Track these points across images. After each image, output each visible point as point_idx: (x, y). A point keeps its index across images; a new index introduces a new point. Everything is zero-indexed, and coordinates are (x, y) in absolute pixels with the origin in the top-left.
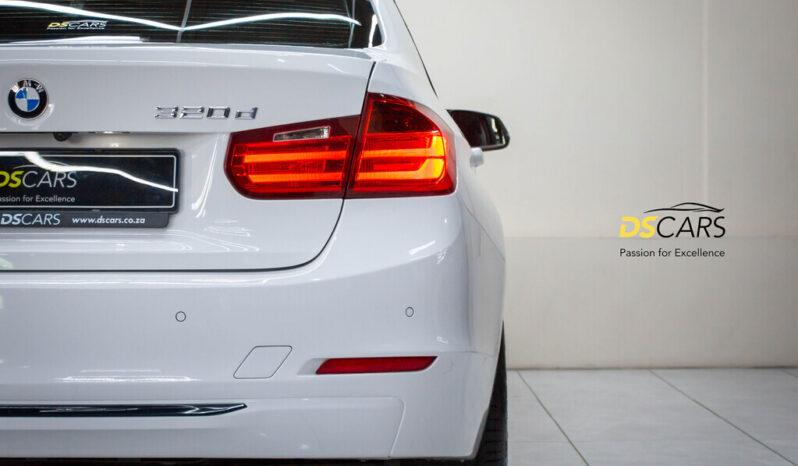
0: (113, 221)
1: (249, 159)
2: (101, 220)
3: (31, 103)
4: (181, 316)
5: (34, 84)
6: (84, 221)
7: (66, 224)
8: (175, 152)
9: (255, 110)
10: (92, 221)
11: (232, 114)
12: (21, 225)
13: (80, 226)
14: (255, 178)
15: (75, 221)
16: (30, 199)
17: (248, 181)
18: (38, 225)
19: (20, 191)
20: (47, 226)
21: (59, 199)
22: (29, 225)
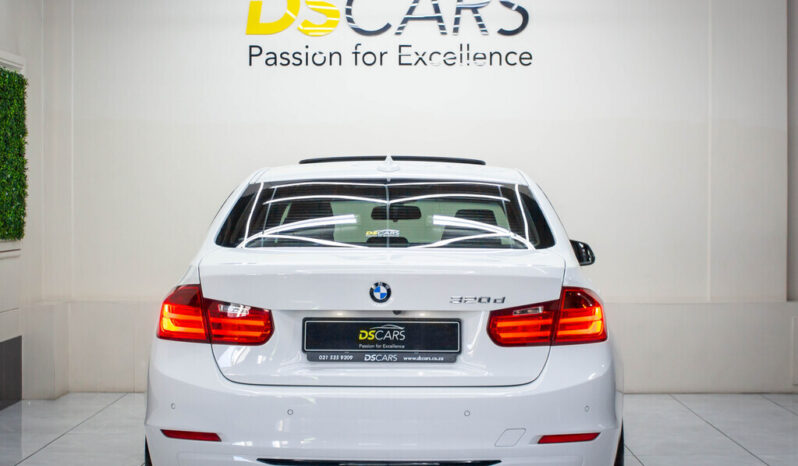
0: (427, 359)
1: (500, 324)
2: (419, 358)
3: (382, 295)
4: (467, 413)
5: (384, 285)
6: (410, 359)
7: (400, 360)
8: (459, 321)
9: (504, 299)
10: (414, 359)
11: (492, 301)
12: (376, 361)
13: (408, 361)
14: (503, 335)
15: (405, 359)
16: (379, 346)
17: (499, 337)
18: (385, 361)
19: (374, 342)
20: (390, 361)
21: (396, 347)
22: (380, 360)
